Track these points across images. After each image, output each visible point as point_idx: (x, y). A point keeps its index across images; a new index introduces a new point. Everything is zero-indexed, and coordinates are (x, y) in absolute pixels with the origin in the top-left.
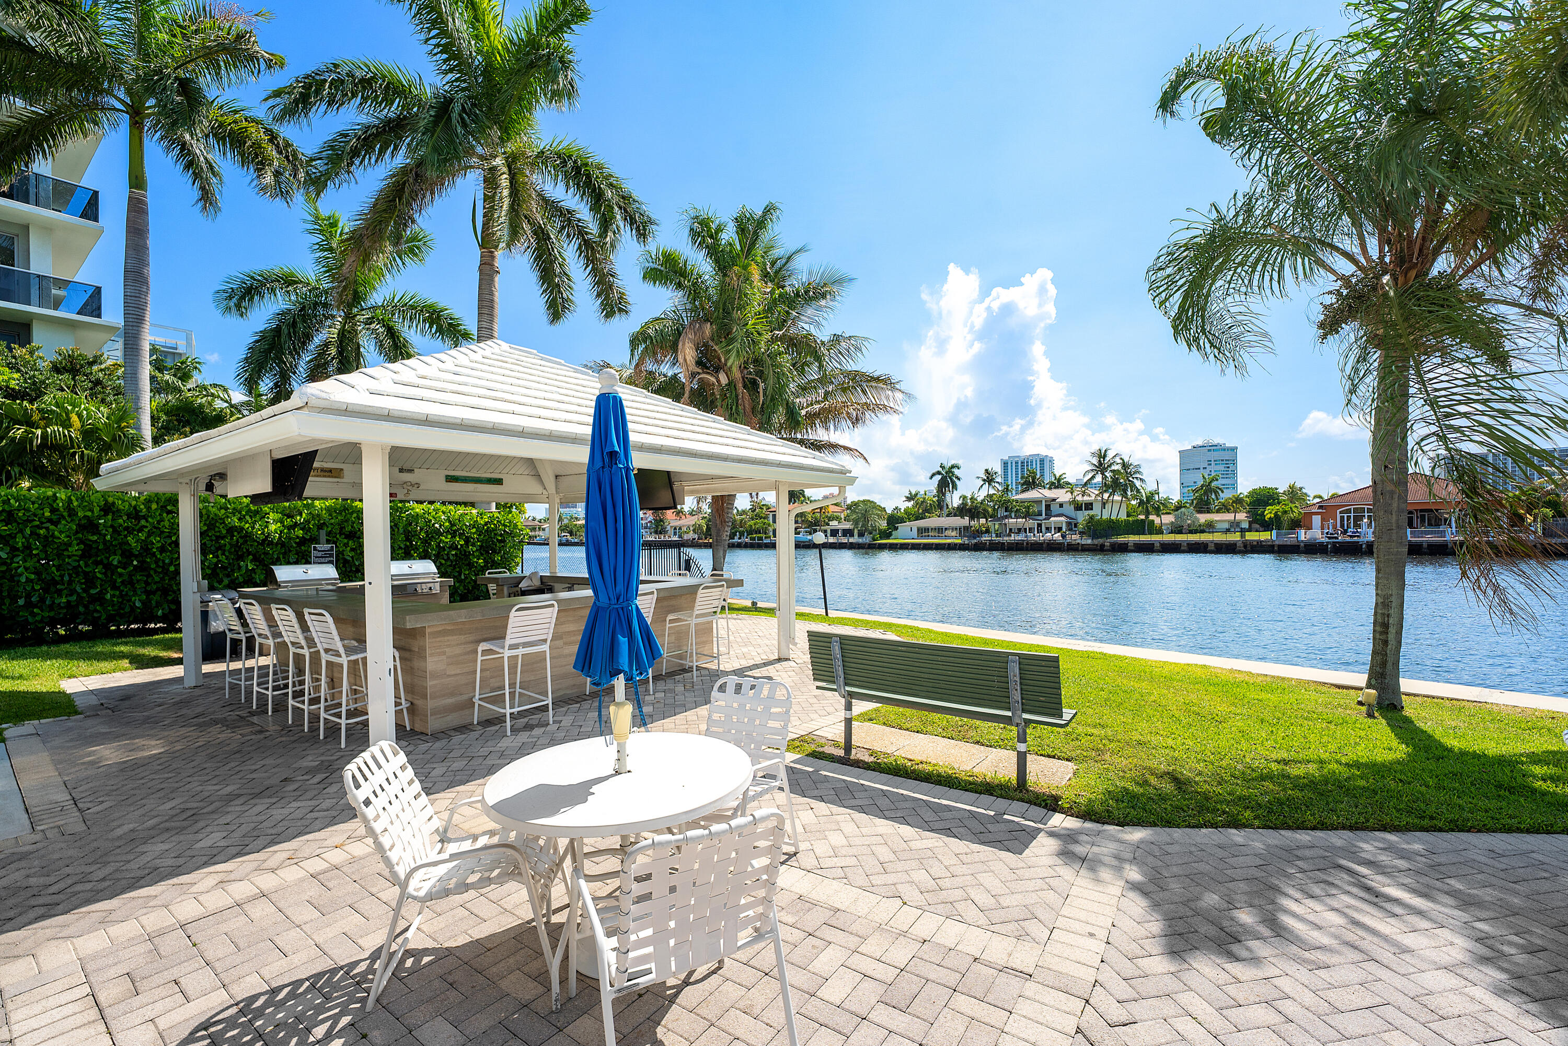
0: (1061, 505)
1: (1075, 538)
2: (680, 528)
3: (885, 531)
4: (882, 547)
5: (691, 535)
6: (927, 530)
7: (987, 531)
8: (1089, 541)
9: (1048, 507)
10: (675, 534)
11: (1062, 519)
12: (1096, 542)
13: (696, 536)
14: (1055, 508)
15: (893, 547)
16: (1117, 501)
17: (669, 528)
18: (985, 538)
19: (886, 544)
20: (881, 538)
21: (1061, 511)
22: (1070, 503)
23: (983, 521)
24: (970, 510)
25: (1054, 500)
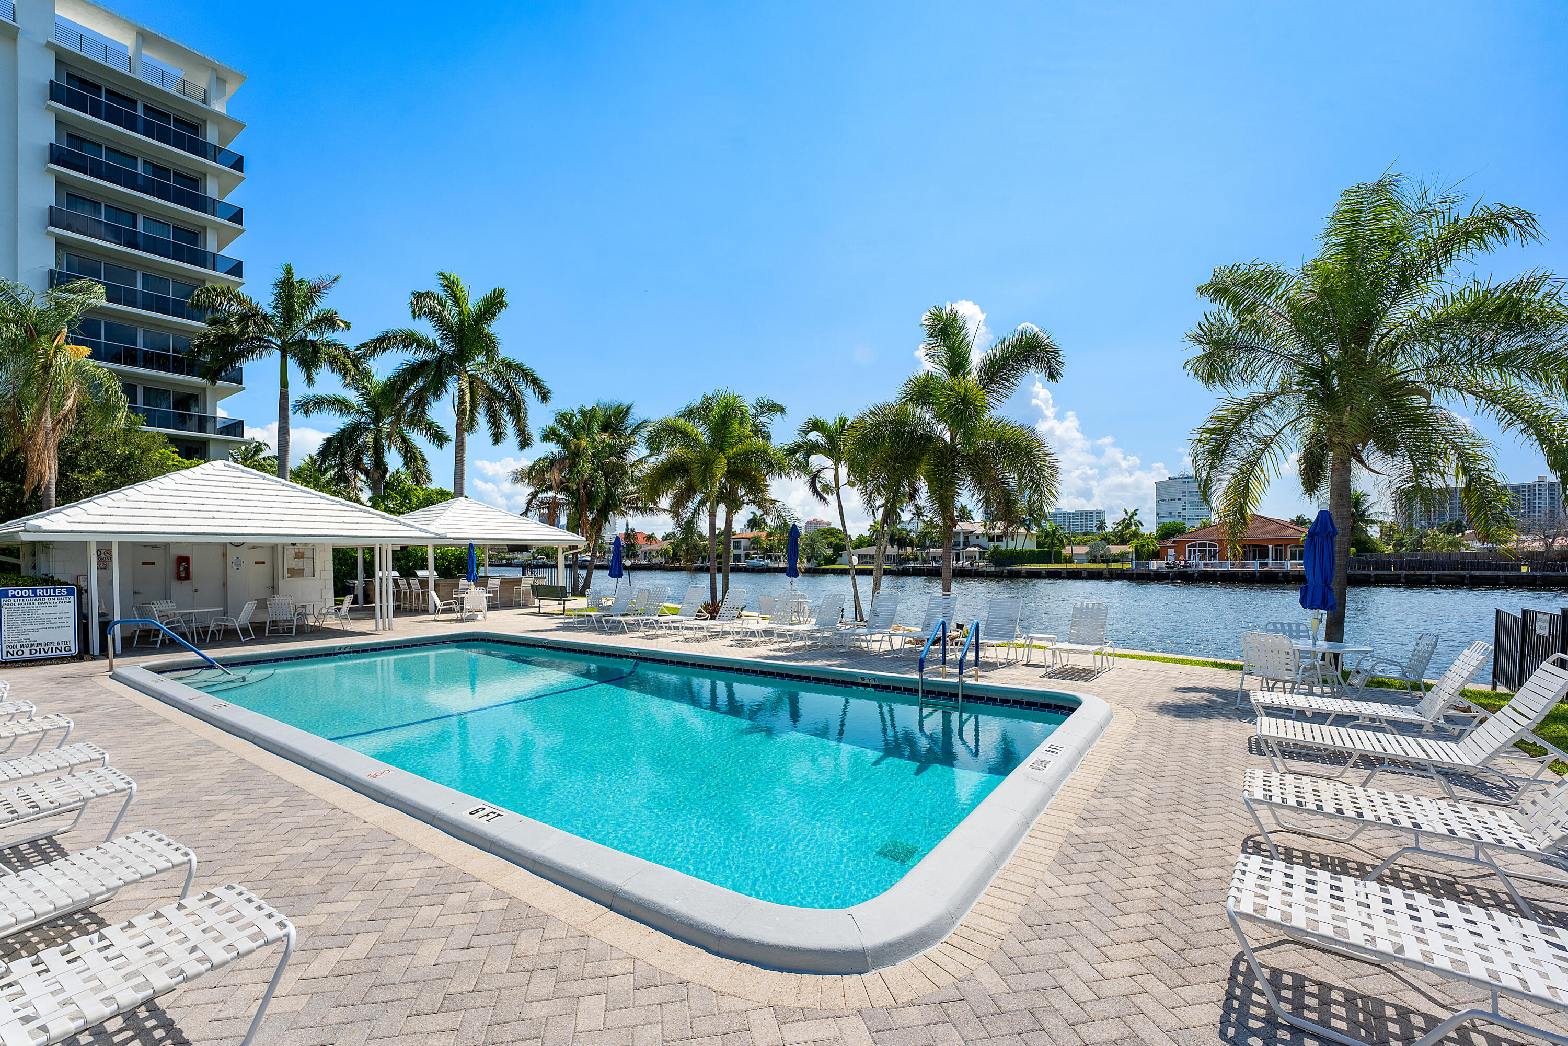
0: (977, 537)
1: (981, 565)
2: (650, 553)
3: (830, 557)
4: (826, 572)
5: (659, 560)
6: (866, 556)
7: (916, 559)
8: (993, 569)
9: (966, 538)
10: (645, 558)
11: (976, 549)
12: (998, 569)
13: (663, 560)
14: (972, 540)
15: (835, 572)
16: (1022, 534)
17: (639, 552)
18: (910, 565)
19: (828, 569)
20: (826, 564)
21: (977, 542)
22: (983, 535)
23: (909, 549)
24: (898, 540)
25: (972, 532)
